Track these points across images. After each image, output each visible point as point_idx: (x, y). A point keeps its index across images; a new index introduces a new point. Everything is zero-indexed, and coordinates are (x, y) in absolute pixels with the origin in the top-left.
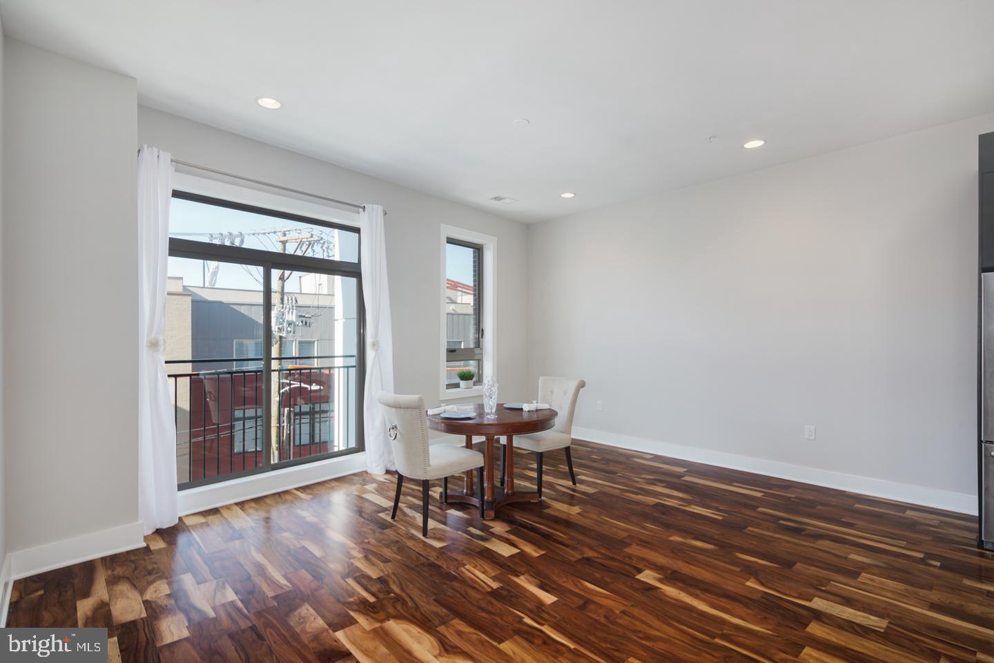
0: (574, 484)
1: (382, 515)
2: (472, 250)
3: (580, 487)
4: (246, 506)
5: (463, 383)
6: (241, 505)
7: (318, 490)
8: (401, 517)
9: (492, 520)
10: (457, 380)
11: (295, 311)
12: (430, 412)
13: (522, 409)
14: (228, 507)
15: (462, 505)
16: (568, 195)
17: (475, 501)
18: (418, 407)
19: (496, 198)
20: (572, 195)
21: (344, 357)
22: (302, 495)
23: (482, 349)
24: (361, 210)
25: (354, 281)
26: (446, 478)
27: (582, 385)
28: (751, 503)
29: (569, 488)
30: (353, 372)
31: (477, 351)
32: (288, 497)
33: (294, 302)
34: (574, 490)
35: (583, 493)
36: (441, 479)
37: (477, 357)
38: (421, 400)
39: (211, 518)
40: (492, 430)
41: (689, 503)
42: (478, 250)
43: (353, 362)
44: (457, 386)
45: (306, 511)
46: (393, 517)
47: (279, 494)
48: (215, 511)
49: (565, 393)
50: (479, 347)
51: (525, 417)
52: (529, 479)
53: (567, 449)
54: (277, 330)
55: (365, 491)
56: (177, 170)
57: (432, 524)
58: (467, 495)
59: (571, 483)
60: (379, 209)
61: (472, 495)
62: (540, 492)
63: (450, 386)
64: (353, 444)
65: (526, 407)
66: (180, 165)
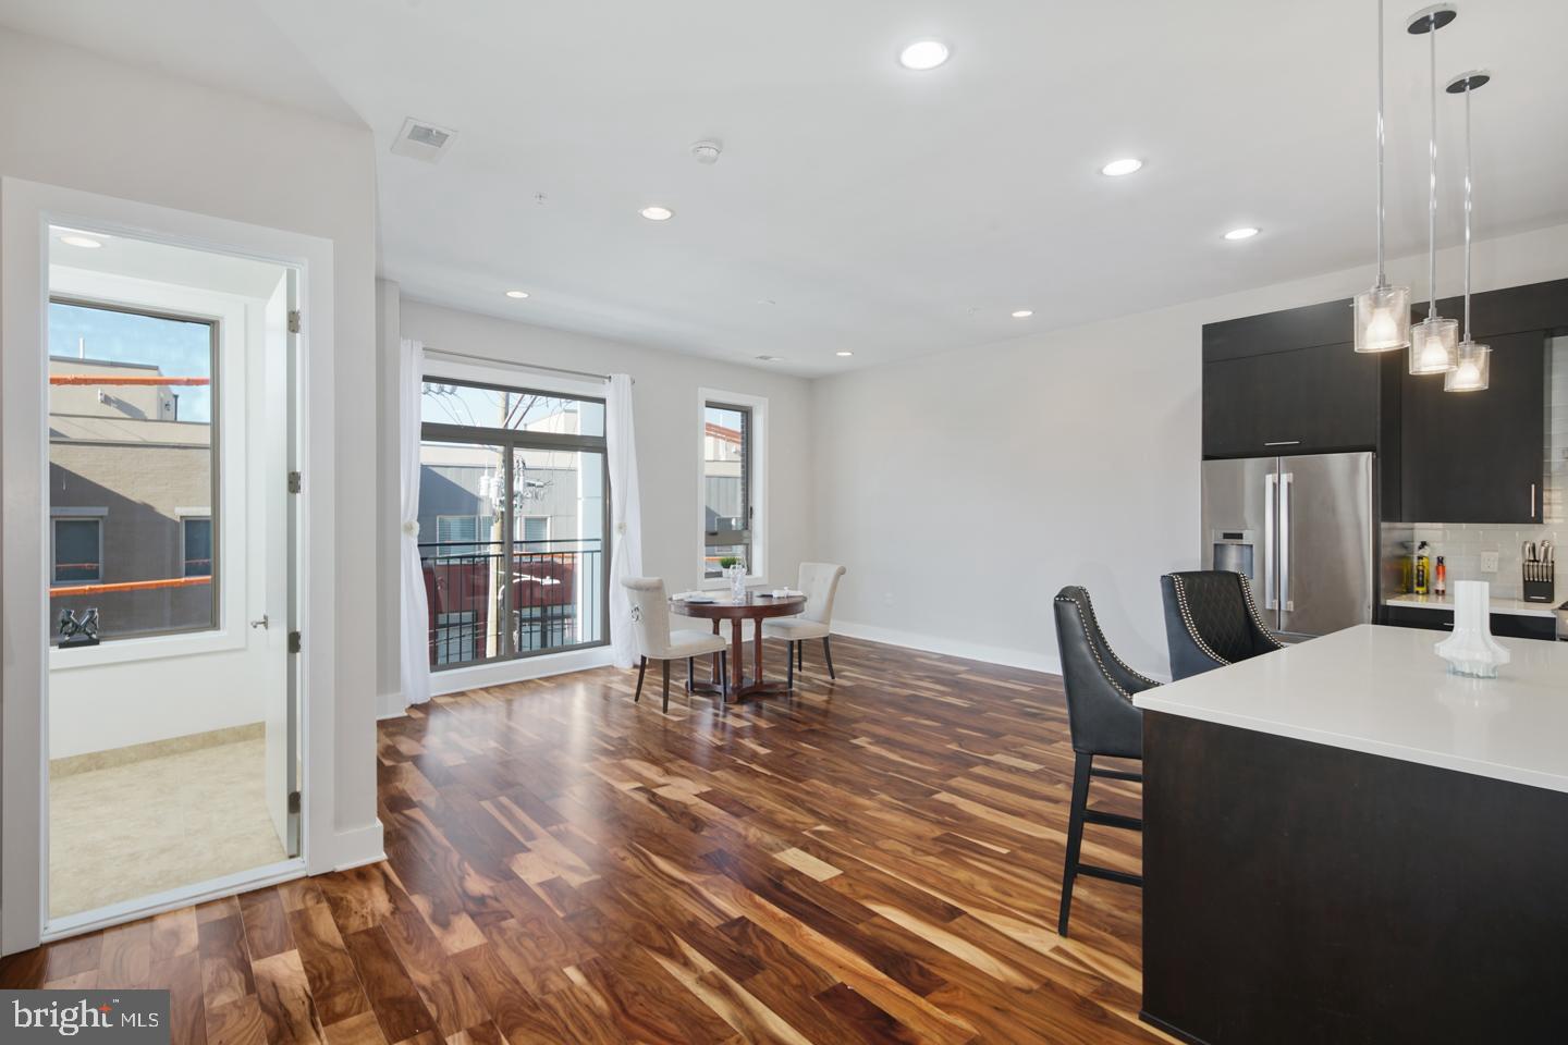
0: (833, 678)
1: (626, 699)
2: (739, 414)
3: (838, 681)
4: (491, 691)
5: (724, 571)
6: (486, 689)
7: (560, 680)
8: (645, 700)
9: (735, 704)
10: (719, 568)
11: (521, 478)
12: (675, 597)
13: (771, 596)
14: (474, 691)
15: (708, 692)
16: (845, 354)
17: (720, 688)
18: (657, 589)
19: (761, 358)
20: (849, 354)
21: (584, 540)
22: (545, 684)
23: (751, 532)
24: (607, 380)
25: (598, 457)
26: (691, 658)
27: (842, 572)
28: (1009, 695)
29: (827, 682)
30: (598, 556)
31: (746, 533)
32: (532, 685)
33: (521, 465)
34: (832, 684)
35: (839, 686)
36: (685, 659)
37: (746, 541)
38: (661, 581)
39: (459, 699)
40: (739, 614)
41: (944, 694)
42: (747, 414)
43: (598, 546)
44: (719, 575)
45: (551, 700)
46: (636, 700)
47: (522, 682)
48: (462, 694)
49: (824, 581)
50: (747, 529)
51: (775, 602)
52: (781, 673)
53: (826, 639)
54: (498, 503)
55: (612, 682)
56: (426, 357)
57: (671, 705)
58: (714, 682)
59: (830, 678)
60: (626, 378)
61: (719, 683)
62: (790, 684)
63: (709, 575)
64: (597, 637)
65: (776, 594)
66: (429, 351)
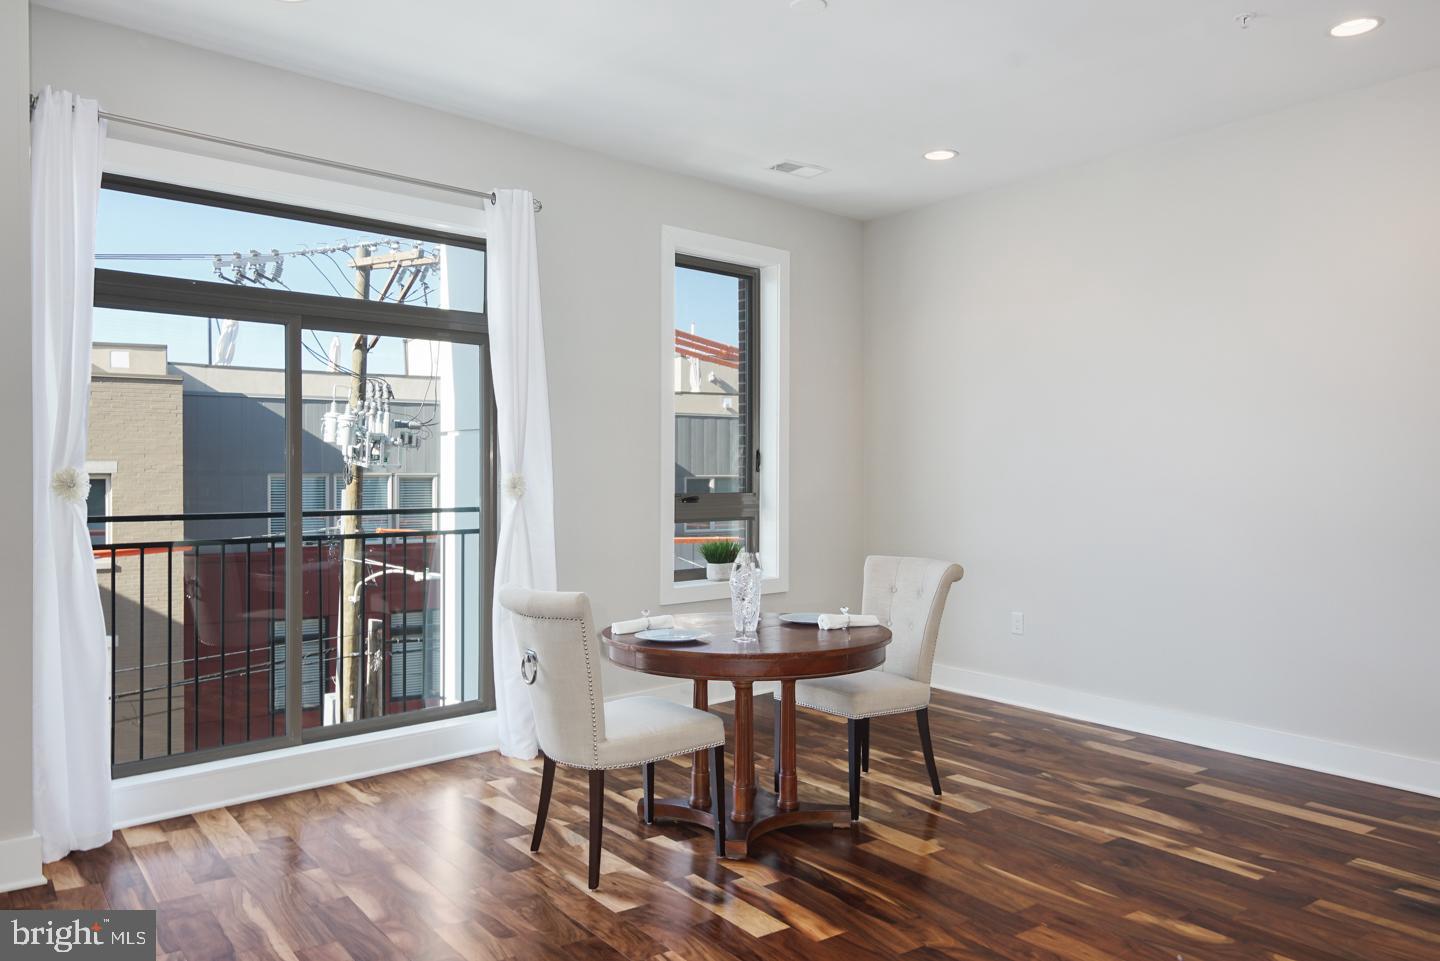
0: (938, 791)
1: (514, 842)
2: (735, 281)
3: (949, 799)
4: (248, 815)
5: (712, 569)
6: (238, 811)
7: (399, 787)
8: (553, 847)
9: (741, 861)
10: (700, 563)
11: (386, 414)
12: (617, 629)
13: (816, 626)
14: (212, 815)
15: (683, 827)
16: (942, 156)
17: (709, 819)
18: (577, 616)
19: (781, 167)
20: (950, 155)
21: (457, 510)
22: (361, 796)
23: (757, 495)
24: (487, 202)
25: (474, 350)
26: (651, 766)
27: (956, 575)
28: (1338, 847)
29: (923, 801)
30: (473, 541)
31: (747, 499)
32: (332, 799)
33: (385, 395)
34: (936, 806)
35: (954, 812)
36: (637, 768)
37: (746, 513)
38: (583, 601)
39: (177, 836)
40: (743, 669)
41: (1191, 841)
42: (749, 281)
44: (700, 574)
45: (364, 831)
46: (535, 847)
47: (315, 792)
48: (186, 821)
49: (919, 593)
50: (750, 491)
51: (823, 643)
52: (834, 776)
53: (922, 715)
54: (350, 454)
55: (492, 793)
56: (110, 134)
57: (610, 862)
58: (695, 806)
59: (930, 790)
60: (526, 197)
61: (707, 809)
62: (854, 807)
63: (681, 575)
64: (472, 694)
65: (825, 621)
66: (113, 121)
